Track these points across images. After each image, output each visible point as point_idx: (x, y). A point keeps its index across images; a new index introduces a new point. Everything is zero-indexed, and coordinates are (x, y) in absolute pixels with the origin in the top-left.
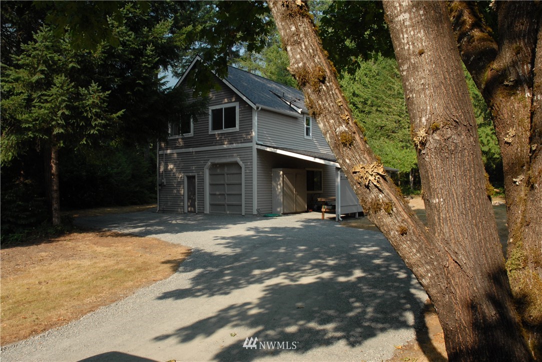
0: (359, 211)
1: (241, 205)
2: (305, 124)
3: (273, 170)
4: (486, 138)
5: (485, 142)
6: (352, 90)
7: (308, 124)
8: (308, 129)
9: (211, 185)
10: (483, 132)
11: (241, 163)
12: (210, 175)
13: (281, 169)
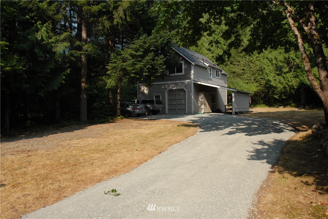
0: (240, 111)
1: (185, 109)
2: (209, 72)
3: (199, 93)
4: (291, 78)
5: (290, 80)
6: (217, 53)
7: (210, 71)
8: (210, 73)
9: (168, 100)
10: (289, 75)
11: (185, 89)
12: (168, 95)
13: (203, 92)
